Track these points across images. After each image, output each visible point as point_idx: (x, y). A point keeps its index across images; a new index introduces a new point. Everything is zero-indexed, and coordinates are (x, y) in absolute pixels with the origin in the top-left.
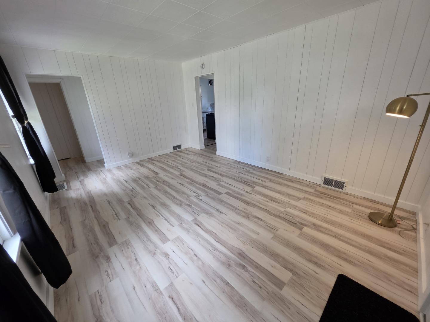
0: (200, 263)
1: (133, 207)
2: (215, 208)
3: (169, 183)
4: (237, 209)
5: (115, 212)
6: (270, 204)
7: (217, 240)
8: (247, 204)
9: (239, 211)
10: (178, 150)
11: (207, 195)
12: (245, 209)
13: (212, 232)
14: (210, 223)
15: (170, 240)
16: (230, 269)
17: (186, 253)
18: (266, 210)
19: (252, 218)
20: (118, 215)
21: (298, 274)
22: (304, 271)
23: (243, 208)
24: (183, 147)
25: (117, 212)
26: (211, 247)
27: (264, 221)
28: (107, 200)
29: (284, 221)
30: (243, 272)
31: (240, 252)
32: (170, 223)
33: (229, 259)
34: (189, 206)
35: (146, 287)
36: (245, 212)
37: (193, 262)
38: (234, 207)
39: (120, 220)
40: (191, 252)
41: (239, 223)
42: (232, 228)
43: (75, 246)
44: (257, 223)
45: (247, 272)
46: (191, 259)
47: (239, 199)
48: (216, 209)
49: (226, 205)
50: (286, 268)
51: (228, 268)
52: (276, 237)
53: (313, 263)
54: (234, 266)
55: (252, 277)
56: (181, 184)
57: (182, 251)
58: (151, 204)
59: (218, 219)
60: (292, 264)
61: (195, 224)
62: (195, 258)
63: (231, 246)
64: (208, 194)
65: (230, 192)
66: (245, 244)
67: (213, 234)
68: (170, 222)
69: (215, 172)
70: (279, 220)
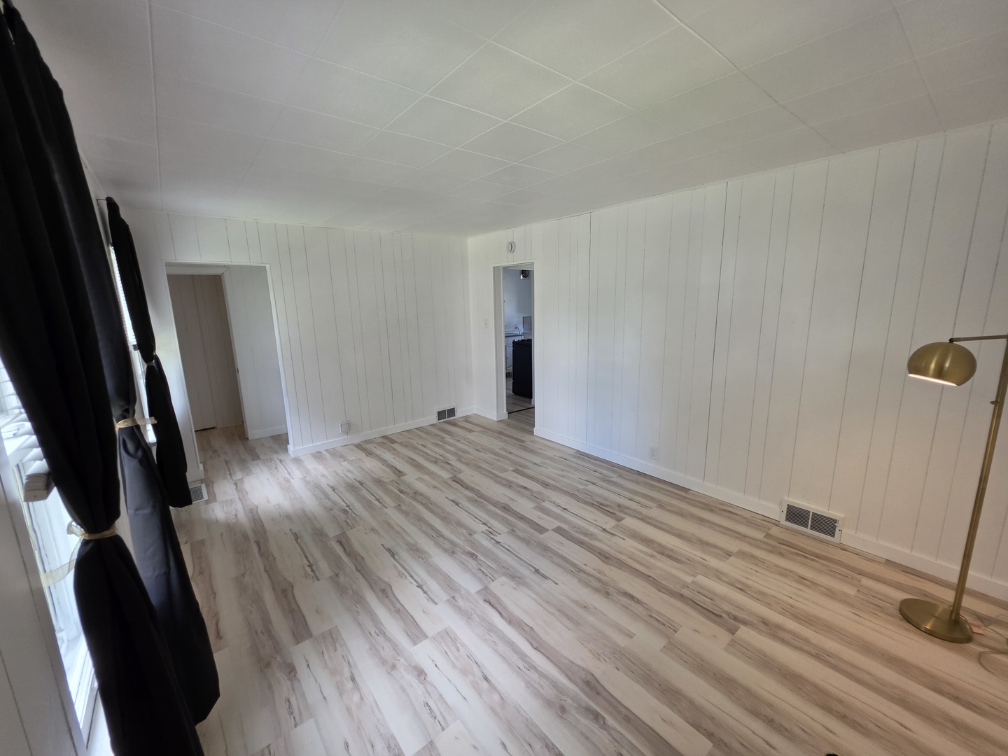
0: (496, 697)
1: (347, 550)
2: (531, 565)
3: (427, 498)
4: (580, 570)
5: (308, 561)
6: (659, 564)
7: (535, 645)
8: (604, 559)
9: (585, 576)
10: (447, 419)
11: (512, 532)
12: (599, 573)
13: (524, 625)
14: (519, 600)
15: (427, 637)
16: (565, 719)
17: (464, 672)
18: (650, 576)
19: (615, 595)
20: (314, 567)
21: (726, 745)
22: (741, 737)
23: (595, 570)
24: (459, 414)
25: (311, 561)
26: (520, 661)
27: (645, 605)
28: (291, 530)
29: (693, 608)
30: (595, 730)
31: (589, 677)
32: (428, 595)
33: (563, 695)
34: (473, 556)
35: (373, 746)
36: (600, 580)
37: (479, 694)
38: (574, 565)
39: (318, 580)
40: (475, 668)
41: (585, 605)
42: (569, 618)
43: (221, 635)
44: (627, 608)
45: (605, 729)
46: (475, 686)
47: (587, 546)
48: (534, 568)
49: (557, 560)
50: (698, 727)
51: (561, 717)
52: (673, 647)
53: (764, 721)
54: (573, 712)
55: (616, 744)
56: (453, 501)
57: (454, 666)
58: (388, 545)
59: (537, 594)
60: (712, 719)
61: (485, 601)
62: (485, 685)
63: (566, 661)
64: (515, 529)
65: (563, 526)
66: (599, 660)
67: (526, 628)
68: (429, 593)
69: (531, 478)
70: (679, 604)
